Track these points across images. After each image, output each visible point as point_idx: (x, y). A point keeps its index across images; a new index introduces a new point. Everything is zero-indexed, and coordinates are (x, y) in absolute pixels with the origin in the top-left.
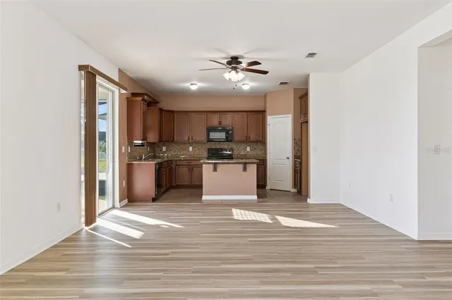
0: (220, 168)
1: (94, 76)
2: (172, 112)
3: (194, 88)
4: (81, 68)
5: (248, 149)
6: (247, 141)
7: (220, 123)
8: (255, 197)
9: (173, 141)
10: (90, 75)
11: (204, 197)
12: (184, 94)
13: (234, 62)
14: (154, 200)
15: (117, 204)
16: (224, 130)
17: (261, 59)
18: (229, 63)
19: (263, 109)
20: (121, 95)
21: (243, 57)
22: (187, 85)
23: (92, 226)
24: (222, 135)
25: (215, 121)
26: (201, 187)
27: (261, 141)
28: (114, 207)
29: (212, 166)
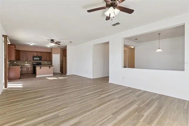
0: (42, 68)
2: (20, 51)
3: (32, 45)
5: (46, 62)
6: (46, 60)
7: (37, 55)
8: (53, 75)
9: (19, 60)
11: (37, 76)
12: (28, 46)
14: (19, 79)
16: (39, 57)
17: (61, 41)
19: (50, 52)
21: (54, 40)
22: (29, 43)
24: (38, 59)
25: (35, 54)
27: (51, 60)
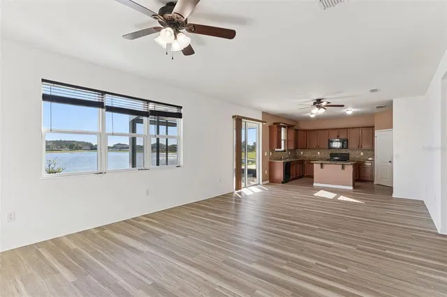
0: (325, 166)
1: (241, 120)
2: (306, 130)
3: (312, 116)
4: (233, 117)
5: (362, 154)
7: (338, 136)
8: (351, 188)
9: (306, 148)
10: (238, 120)
11: (315, 184)
13: (318, 103)
14: (283, 183)
15: (261, 183)
18: (314, 104)
20: (263, 126)
21: (323, 99)
23: (239, 191)
24: (339, 145)
26: (312, 177)
28: (259, 184)
29: (320, 165)
